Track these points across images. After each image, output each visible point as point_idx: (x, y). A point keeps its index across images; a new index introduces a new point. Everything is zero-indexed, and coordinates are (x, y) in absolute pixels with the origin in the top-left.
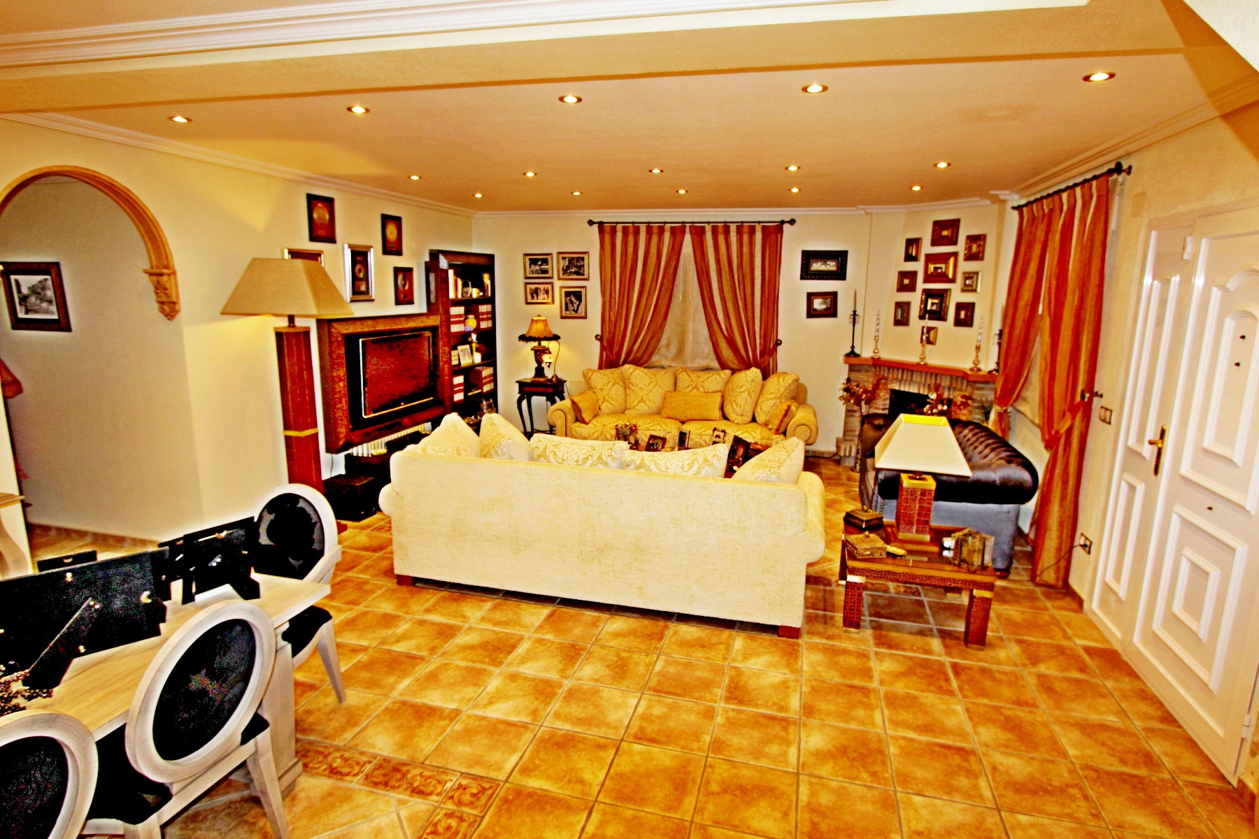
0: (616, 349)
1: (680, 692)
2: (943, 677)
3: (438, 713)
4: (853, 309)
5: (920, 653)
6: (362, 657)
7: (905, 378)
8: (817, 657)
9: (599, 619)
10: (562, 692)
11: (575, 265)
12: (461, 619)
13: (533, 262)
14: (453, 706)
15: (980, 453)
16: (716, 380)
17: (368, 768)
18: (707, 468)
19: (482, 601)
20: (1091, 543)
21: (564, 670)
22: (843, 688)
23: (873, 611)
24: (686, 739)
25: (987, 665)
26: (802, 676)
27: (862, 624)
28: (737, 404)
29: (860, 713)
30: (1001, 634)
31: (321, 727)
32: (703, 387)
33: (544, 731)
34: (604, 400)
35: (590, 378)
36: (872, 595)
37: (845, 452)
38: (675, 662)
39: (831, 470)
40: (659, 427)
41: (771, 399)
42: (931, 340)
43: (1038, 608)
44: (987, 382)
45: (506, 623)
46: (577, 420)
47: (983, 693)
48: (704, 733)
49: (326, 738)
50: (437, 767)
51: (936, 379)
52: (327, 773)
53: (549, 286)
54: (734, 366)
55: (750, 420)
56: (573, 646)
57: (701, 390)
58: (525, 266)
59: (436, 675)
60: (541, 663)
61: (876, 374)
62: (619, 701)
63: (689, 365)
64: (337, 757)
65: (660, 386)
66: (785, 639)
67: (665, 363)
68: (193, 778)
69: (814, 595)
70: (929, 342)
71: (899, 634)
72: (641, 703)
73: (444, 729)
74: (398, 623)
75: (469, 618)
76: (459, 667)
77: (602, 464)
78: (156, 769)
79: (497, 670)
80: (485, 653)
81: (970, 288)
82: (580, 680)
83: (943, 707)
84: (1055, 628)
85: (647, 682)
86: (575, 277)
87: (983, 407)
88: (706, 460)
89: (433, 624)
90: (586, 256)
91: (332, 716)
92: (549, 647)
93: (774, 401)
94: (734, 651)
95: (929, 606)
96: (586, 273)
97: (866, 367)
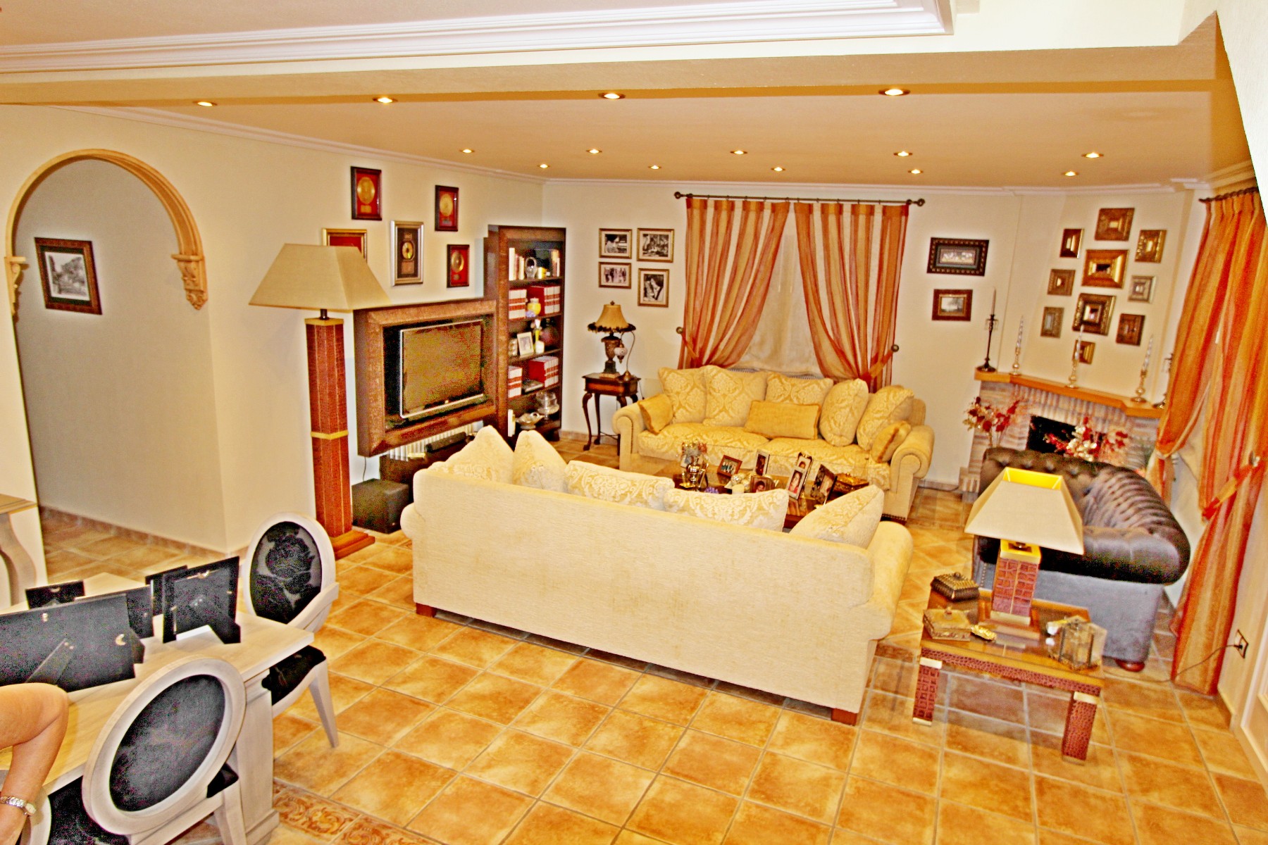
0: (699, 345)
1: (700, 776)
2: (1022, 794)
3: (431, 771)
4: (990, 312)
5: (1001, 760)
6: (364, 697)
7: (1049, 402)
8: (873, 751)
9: (627, 677)
10: (568, 762)
11: (658, 243)
12: (477, 662)
13: (611, 238)
14: (448, 765)
15: (1123, 512)
16: (815, 389)
17: (348, 826)
18: (761, 517)
19: (503, 642)
20: (1247, 644)
21: (577, 735)
22: (894, 794)
23: (955, 700)
24: (695, 835)
25: (1082, 786)
26: (848, 773)
27: (935, 714)
28: (835, 423)
29: (908, 828)
30: (1113, 747)
31: (307, 774)
32: (797, 398)
33: (541, 807)
34: (681, 406)
35: (665, 379)
36: (959, 679)
37: (968, 488)
38: (703, 739)
39: (948, 507)
40: (739, 444)
41: (878, 419)
42: (1086, 358)
43: (1172, 718)
44: (1151, 419)
45: (524, 672)
46: (646, 429)
47: (1068, 823)
48: (717, 831)
49: (312, 787)
50: (420, 835)
51: (1088, 408)
52: (305, 826)
53: (627, 267)
54: (837, 373)
55: (851, 441)
56: (593, 707)
57: (795, 401)
58: (600, 243)
59: (438, 727)
60: (553, 724)
61: (1013, 394)
62: (630, 779)
63: (785, 369)
64: (318, 811)
65: (747, 394)
66: (839, 724)
67: (756, 365)
68: (153, 830)
69: (888, 671)
70: (1082, 359)
71: (981, 733)
72: (654, 786)
73: (434, 791)
74: (409, 661)
75: (486, 662)
76: (463, 719)
77: (641, 502)
78: (113, 821)
79: (503, 728)
80: (496, 706)
81: (1140, 297)
82: (591, 749)
83: (1012, 833)
84: (1186, 746)
85: (666, 761)
86: (657, 257)
87: (1143, 449)
88: (760, 508)
89: (445, 664)
90: (670, 234)
91: (321, 762)
92: (566, 706)
93: (881, 421)
94: (775, 733)
95: (1029, 700)
96: (670, 254)
97: (1003, 386)
